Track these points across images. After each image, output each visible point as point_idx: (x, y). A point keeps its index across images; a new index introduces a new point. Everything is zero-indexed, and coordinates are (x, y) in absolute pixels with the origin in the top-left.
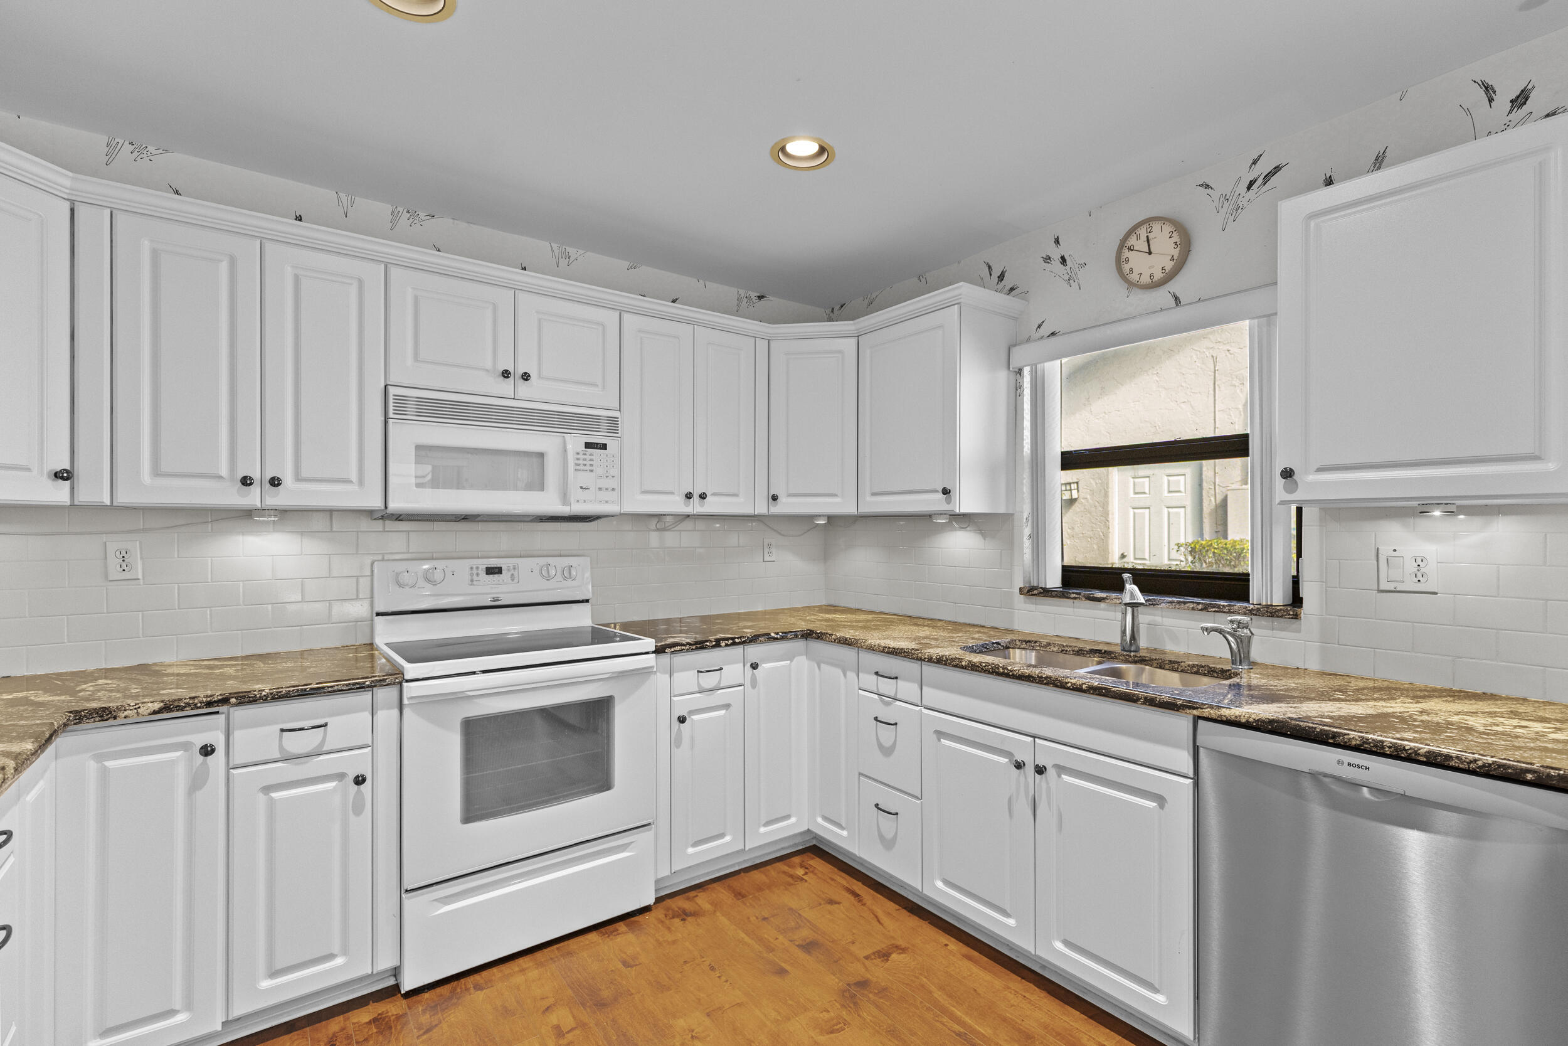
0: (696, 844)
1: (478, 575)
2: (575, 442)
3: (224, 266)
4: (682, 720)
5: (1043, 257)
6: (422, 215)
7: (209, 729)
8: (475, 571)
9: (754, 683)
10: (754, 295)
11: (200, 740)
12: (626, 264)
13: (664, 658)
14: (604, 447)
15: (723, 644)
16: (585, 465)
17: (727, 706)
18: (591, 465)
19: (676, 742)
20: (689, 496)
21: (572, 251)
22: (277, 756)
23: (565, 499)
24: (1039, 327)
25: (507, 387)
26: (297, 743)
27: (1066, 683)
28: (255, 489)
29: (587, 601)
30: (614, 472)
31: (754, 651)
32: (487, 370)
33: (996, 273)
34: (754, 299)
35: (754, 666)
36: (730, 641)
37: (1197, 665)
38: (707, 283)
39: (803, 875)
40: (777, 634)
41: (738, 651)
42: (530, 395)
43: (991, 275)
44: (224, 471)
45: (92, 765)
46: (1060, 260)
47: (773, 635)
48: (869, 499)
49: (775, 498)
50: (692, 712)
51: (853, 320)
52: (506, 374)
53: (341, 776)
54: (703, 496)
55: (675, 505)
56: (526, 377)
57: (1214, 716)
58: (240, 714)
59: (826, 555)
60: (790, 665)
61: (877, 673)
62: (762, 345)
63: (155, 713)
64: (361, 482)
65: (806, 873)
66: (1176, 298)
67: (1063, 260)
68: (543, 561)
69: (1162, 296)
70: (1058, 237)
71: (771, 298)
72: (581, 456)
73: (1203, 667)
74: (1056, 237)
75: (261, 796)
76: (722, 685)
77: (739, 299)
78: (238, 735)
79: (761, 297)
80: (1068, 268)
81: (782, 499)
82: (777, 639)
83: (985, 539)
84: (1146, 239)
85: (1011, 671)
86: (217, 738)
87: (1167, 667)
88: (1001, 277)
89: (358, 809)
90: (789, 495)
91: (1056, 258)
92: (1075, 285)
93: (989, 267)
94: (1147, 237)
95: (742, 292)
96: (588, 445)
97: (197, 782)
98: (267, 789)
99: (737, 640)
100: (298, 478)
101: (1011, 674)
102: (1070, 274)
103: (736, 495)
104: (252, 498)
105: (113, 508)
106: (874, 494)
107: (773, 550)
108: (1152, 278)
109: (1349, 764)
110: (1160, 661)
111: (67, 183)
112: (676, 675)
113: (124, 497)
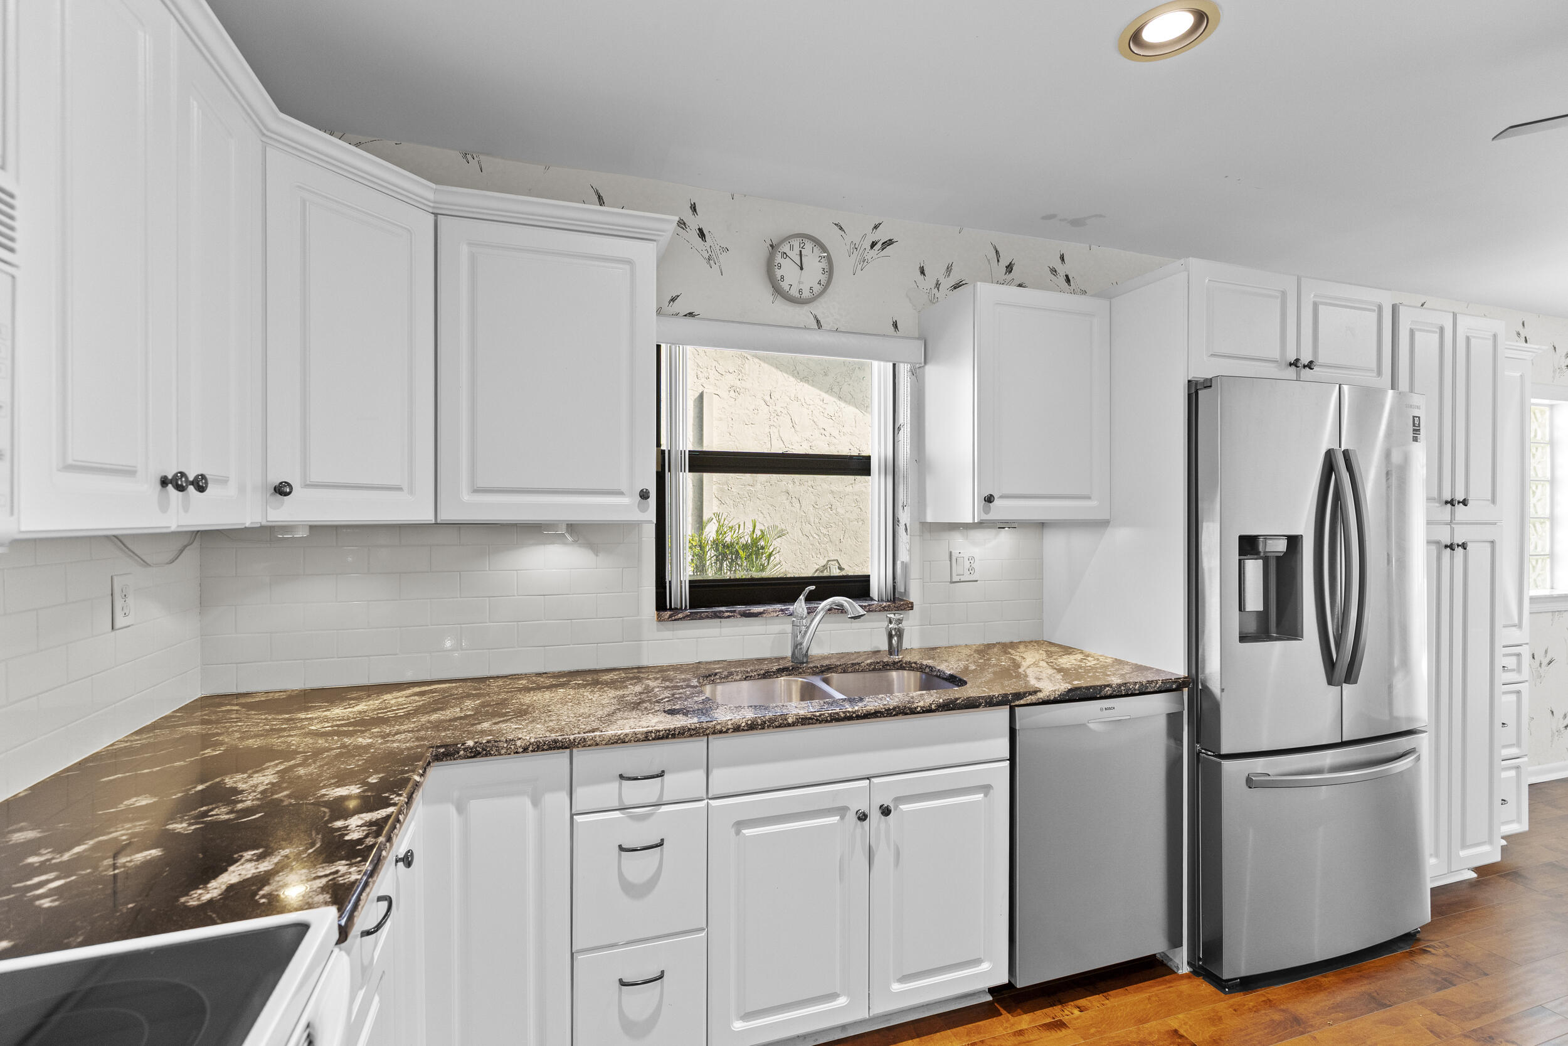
5: (678, 221)
24: (675, 300)
27: (916, 708)
46: (698, 231)
48: (468, 498)
49: (283, 491)
54: (200, 484)
57: (1034, 701)
61: (621, 777)
66: (817, 322)
67: (701, 234)
70: (694, 203)
74: (692, 203)
80: (707, 245)
81: (295, 494)
84: (799, 253)
87: (850, 670)
90: (307, 486)
91: (693, 227)
92: (716, 268)
94: (801, 251)
102: (710, 253)
103: (226, 481)
106: (477, 491)
107: (131, 600)
108: (801, 293)
109: (1106, 709)
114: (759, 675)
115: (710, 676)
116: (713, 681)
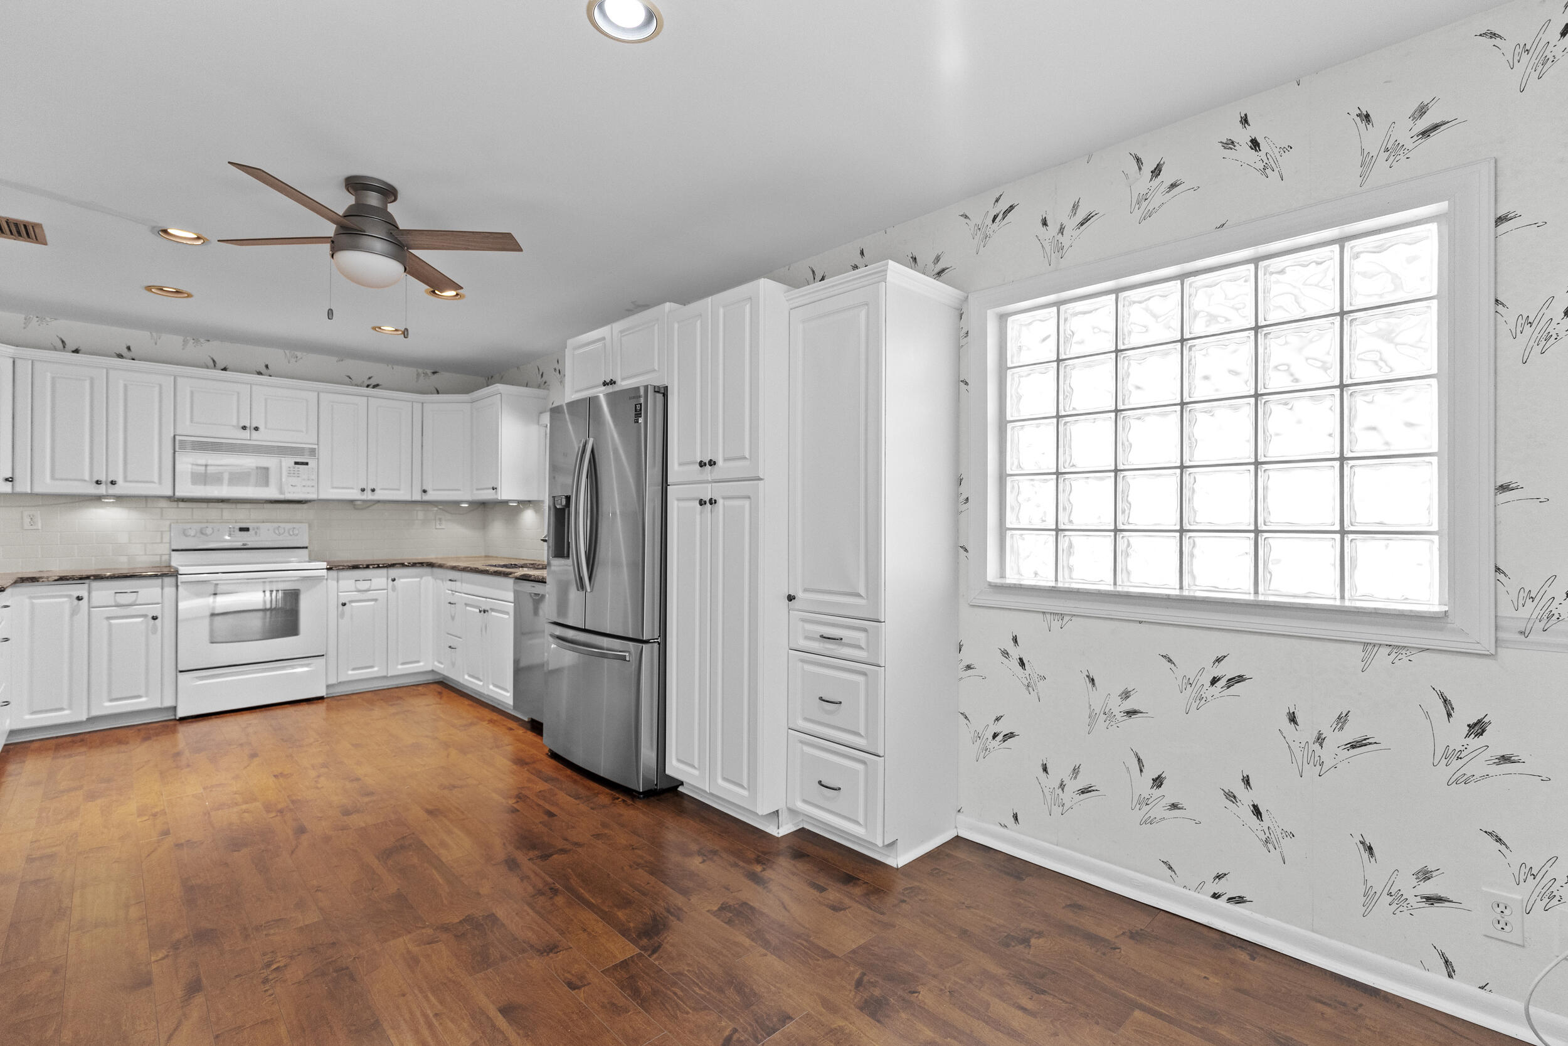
0: (354, 669)
1: (234, 531)
2: (288, 462)
3: (87, 384)
4: (344, 605)
6: (202, 340)
7: (81, 590)
8: (232, 530)
9: (394, 589)
10: (429, 372)
11: (77, 594)
12: (337, 359)
13: (333, 573)
14: (307, 464)
15: (371, 567)
16: (294, 474)
17: (376, 600)
18: (298, 474)
19: (341, 615)
20: (363, 490)
21: (299, 354)
22: (113, 604)
23: (281, 492)
25: (246, 434)
26: (122, 599)
28: (103, 487)
29: (306, 548)
30: (314, 477)
31: (393, 572)
32: (233, 426)
33: (540, 372)
34: (430, 374)
35: (394, 580)
36: (376, 566)
38: (394, 367)
40: (409, 563)
41: (384, 571)
42: (261, 438)
44: (87, 477)
45: (27, 601)
46: (558, 370)
47: (406, 564)
49: (425, 491)
50: (351, 601)
51: (469, 394)
52: (244, 428)
53: (145, 616)
54: (373, 490)
55: (354, 494)
56: (256, 429)
58: (96, 584)
59: (484, 526)
60: (420, 581)
61: (450, 580)
62: (417, 407)
63: (56, 580)
64: (160, 483)
68: (276, 525)
71: (442, 373)
72: (292, 469)
74: (558, 359)
75: (105, 622)
76: (372, 589)
77: (418, 375)
78: (94, 594)
79: (434, 373)
80: (561, 376)
81: (430, 492)
82: (408, 566)
86: (84, 594)
88: (542, 374)
89: (154, 631)
90: (434, 490)
92: (562, 385)
93: (539, 369)
95: (420, 371)
96: (296, 463)
97: (74, 612)
98: (108, 618)
99: (381, 565)
100: (126, 480)
103: (398, 490)
104: (102, 490)
105: (31, 494)
107: (443, 522)
111: (11, 352)
112: (340, 582)
113: (38, 489)
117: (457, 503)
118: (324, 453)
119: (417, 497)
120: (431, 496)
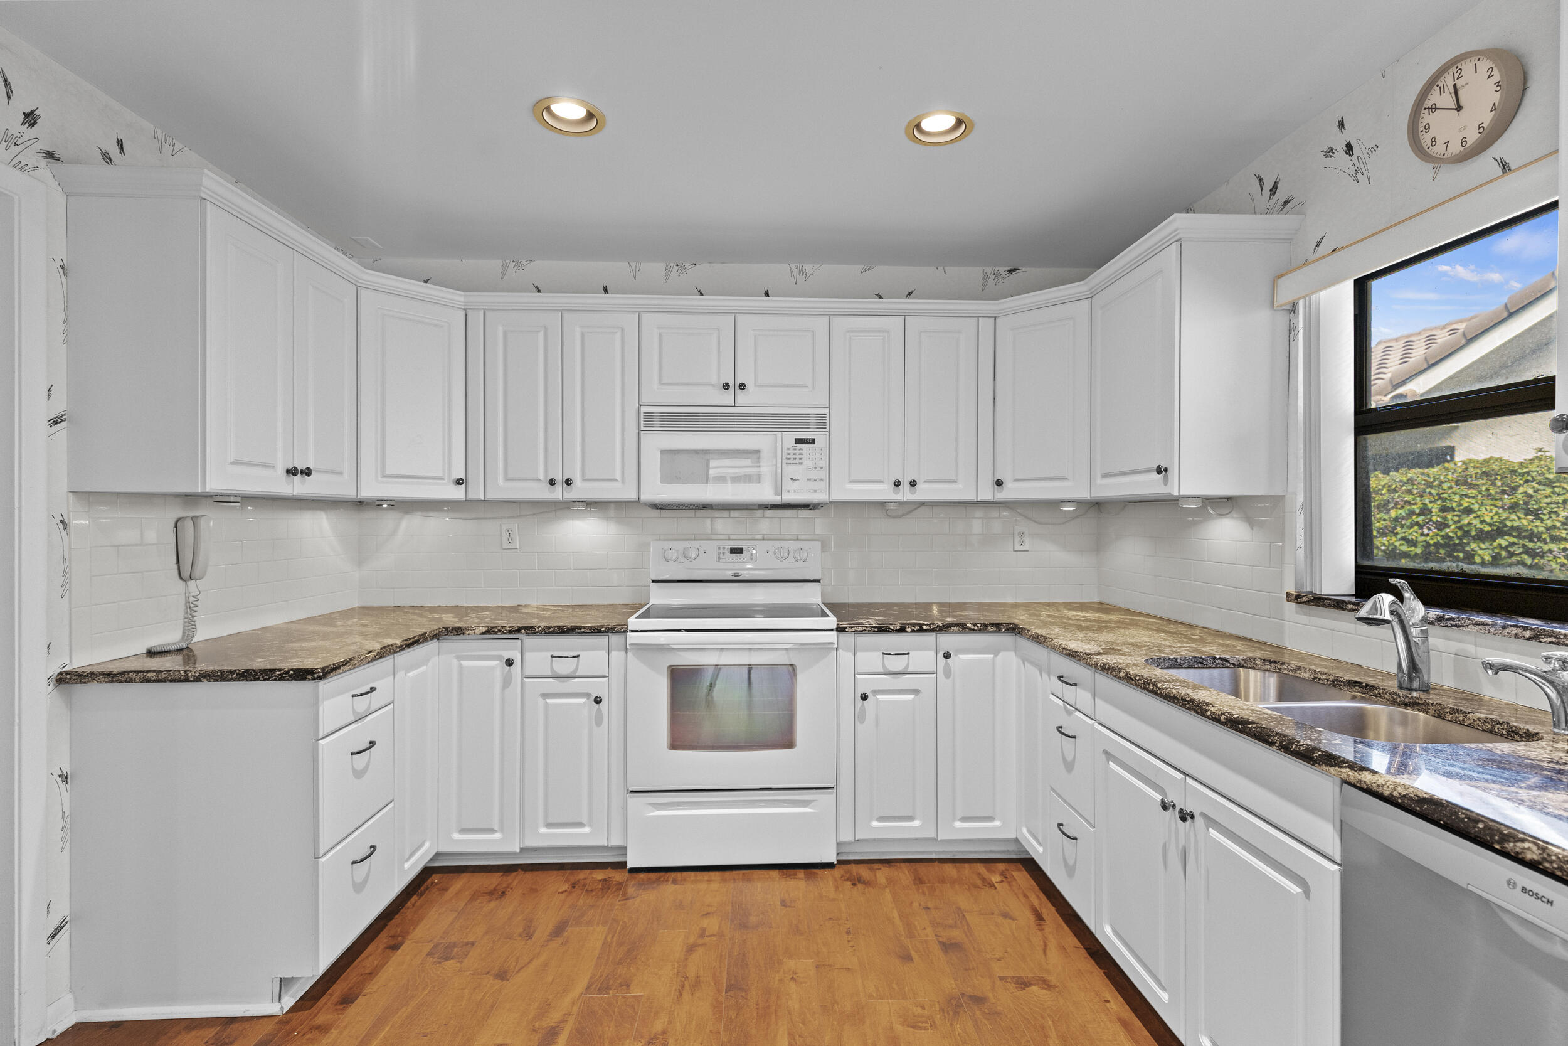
0: (881, 819)
1: (724, 553)
2: (787, 439)
3: (541, 335)
4: (864, 697)
5: (1323, 151)
6: (687, 265)
7: (510, 649)
8: (721, 551)
9: (948, 673)
10: (1003, 270)
11: (507, 655)
12: (860, 267)
13: (847, 638)
14: (813, 441)
15: (909, 630)
16: (795, 459)
17: (916, 692)
18: (800, 459)
19: (860, 717)
20: (897, 484)
21: (808, 267)
22: (549, 673)
23: (778, 491)
24: (1318, 246)
25: (727, 397)
26: (564, 667)
28: (559, 488)
29: (819, 581)
30: (824, 463)
31: (947, 640)
32: (713, 385)
33: (1268, 186)
34: (1003, 274)
35: (947, 656)
36: (917, 628)
37: (1492, 720)
38: (946, 268)
39: (996, 882)
40: (975, 625)
41: (930, 638)
42: (750, 401)
43: (1262, 189)
44: (541, 476)
45: (455, 662)
46: (1345, 148)
47: (969, 625)
48: (1100, 481)
49: (999, 483)
50: (875, 692)
51: (1083, 280)
52: (726, 386)
53: (588, 695)
54: (913, 484)
55: (884, 492)
56: (742, 386)
58: (530, 641)
59: (1098, 546)
60: (993, 660)
61: (1060, 678)
62: (986, 325)
63: (483, 633)
64: (623, 481)
65: (1001, 882)
66: (1504, 166)
67: (1349, 148)
68: (778, 544)
69: (1485, 165)
70: (1342, 118)
71: (1025, 269)
72: (792, 451)
73: (1500, 724)
74: (1340, 119)
75: (540, 700)
76: (910, 669)
77: (985, 278)
78: (527, 655)
79: (1011, 271)
80: (1354, 157)
81: (1009, 484)
82: (974, 630)
83: (1252, 529)
84: (1452, 90)
85: (1159, 689)
86: (515, 655)
87: (1448, 717)
88: (1274, 190)
89: (599, 723)
90: (1016, 480)
91: (1340, 147)
92: (1362, 179)
93: (1261, 180)
94: (1455, 86)
95: (988, 270)
96: (798, 441)
97: (507, 682)
98: (545, 696)
99: (925, 627)
100: (584, 480)
101: (1159, 692)
102: (1357, 165)
103: (955, 482)
104: (559, 493)
105: (485, 502)
106: (1104, 476)
107: (1026, 539)
108: (1464, 144)
109: (1524, 890)
110: (1439, 708)
111: (462, 299)
112: (859, 654)
113: (491, 496)
114: (1328, 680)
115: (1275, 662)
116: (1280, 669)
117: (1054, 505)
118: (837, 422)
119: (986, 494)
120: (1010, 492)
